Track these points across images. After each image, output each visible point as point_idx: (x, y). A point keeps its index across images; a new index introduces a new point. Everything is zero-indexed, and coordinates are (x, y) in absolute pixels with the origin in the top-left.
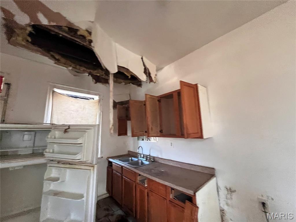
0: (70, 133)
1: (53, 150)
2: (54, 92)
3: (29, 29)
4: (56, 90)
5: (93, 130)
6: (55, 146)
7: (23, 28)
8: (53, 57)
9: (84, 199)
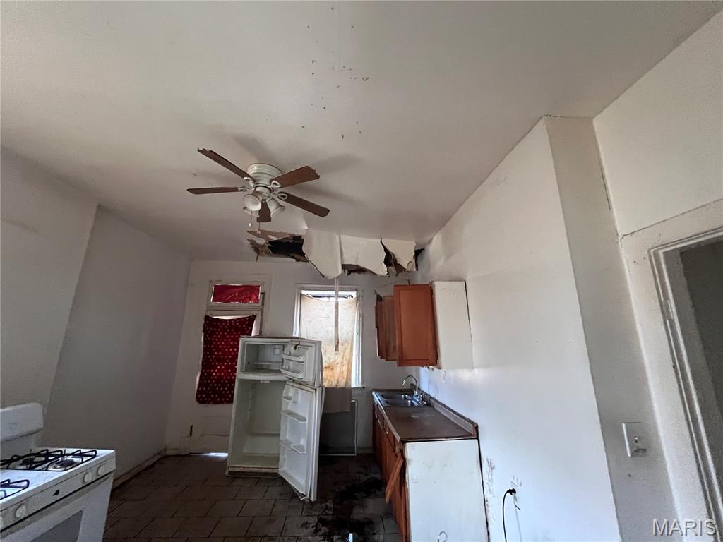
0: (301, 350)
1: (289, 368)
2: (301, 295)
3: (267, 245)
4: (304, 292)
5: (314, 347)
6: (291, 363)
7: (264, 246)
8: (293, 257)
9: (307, 422)
